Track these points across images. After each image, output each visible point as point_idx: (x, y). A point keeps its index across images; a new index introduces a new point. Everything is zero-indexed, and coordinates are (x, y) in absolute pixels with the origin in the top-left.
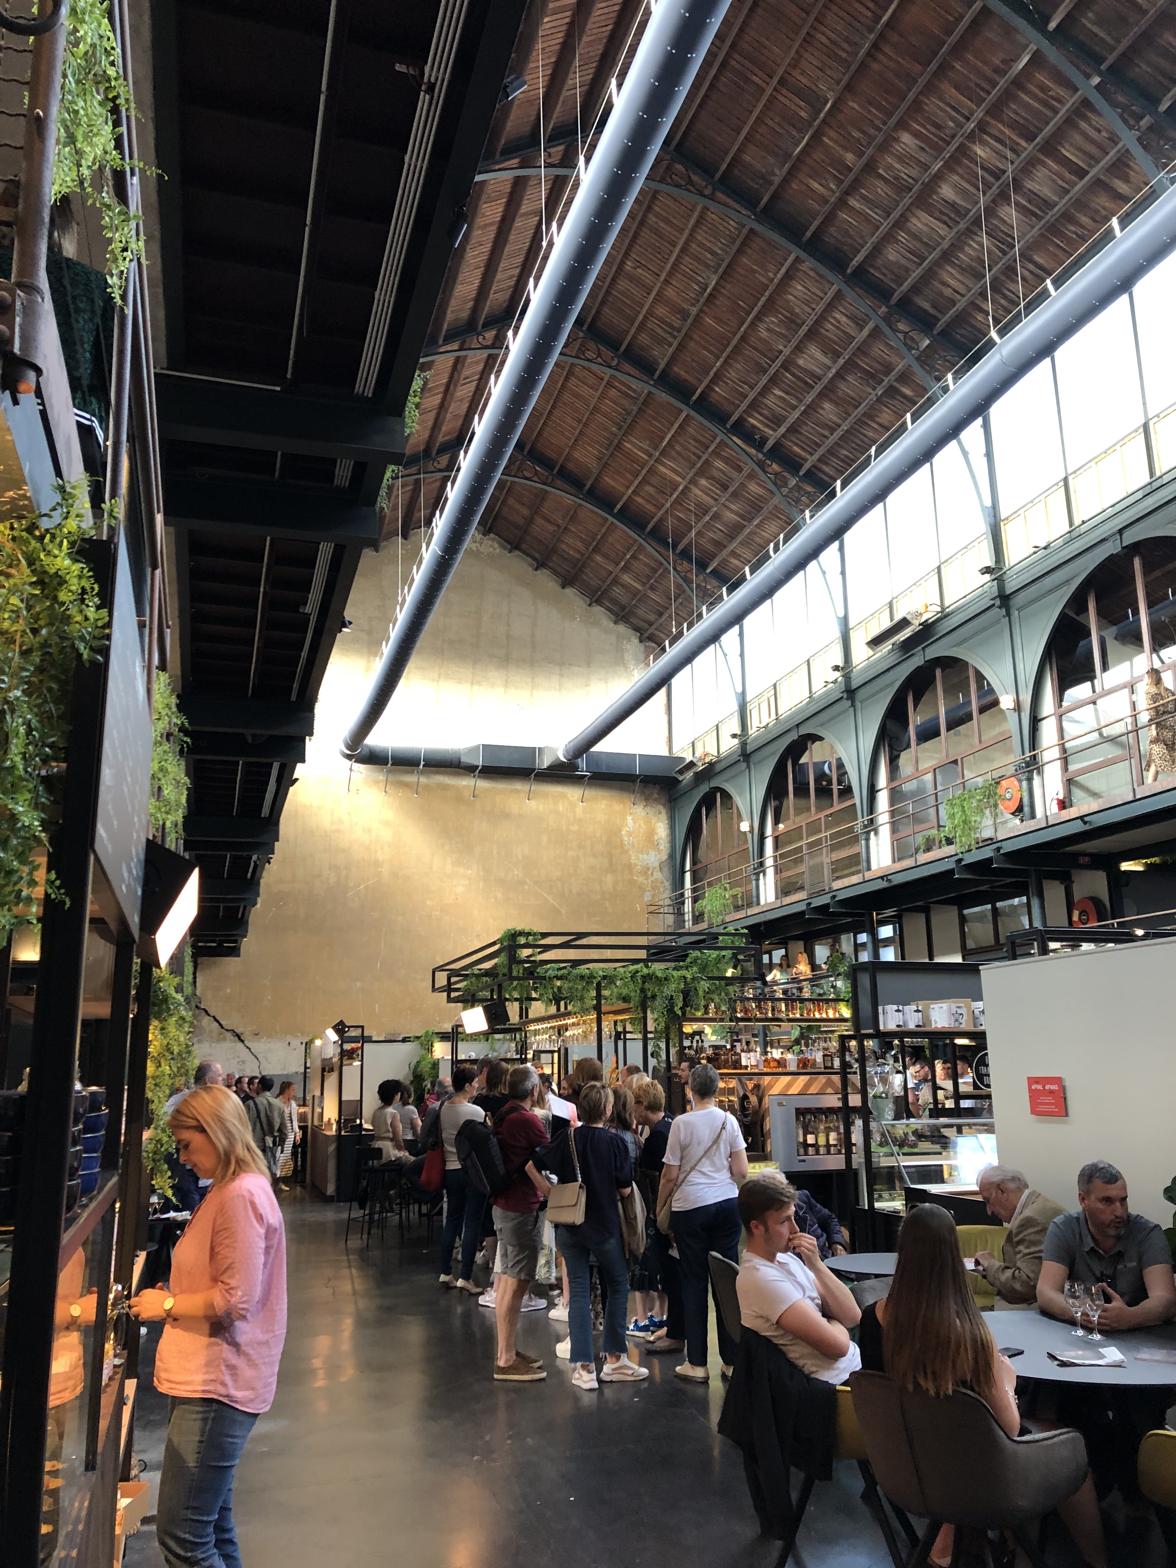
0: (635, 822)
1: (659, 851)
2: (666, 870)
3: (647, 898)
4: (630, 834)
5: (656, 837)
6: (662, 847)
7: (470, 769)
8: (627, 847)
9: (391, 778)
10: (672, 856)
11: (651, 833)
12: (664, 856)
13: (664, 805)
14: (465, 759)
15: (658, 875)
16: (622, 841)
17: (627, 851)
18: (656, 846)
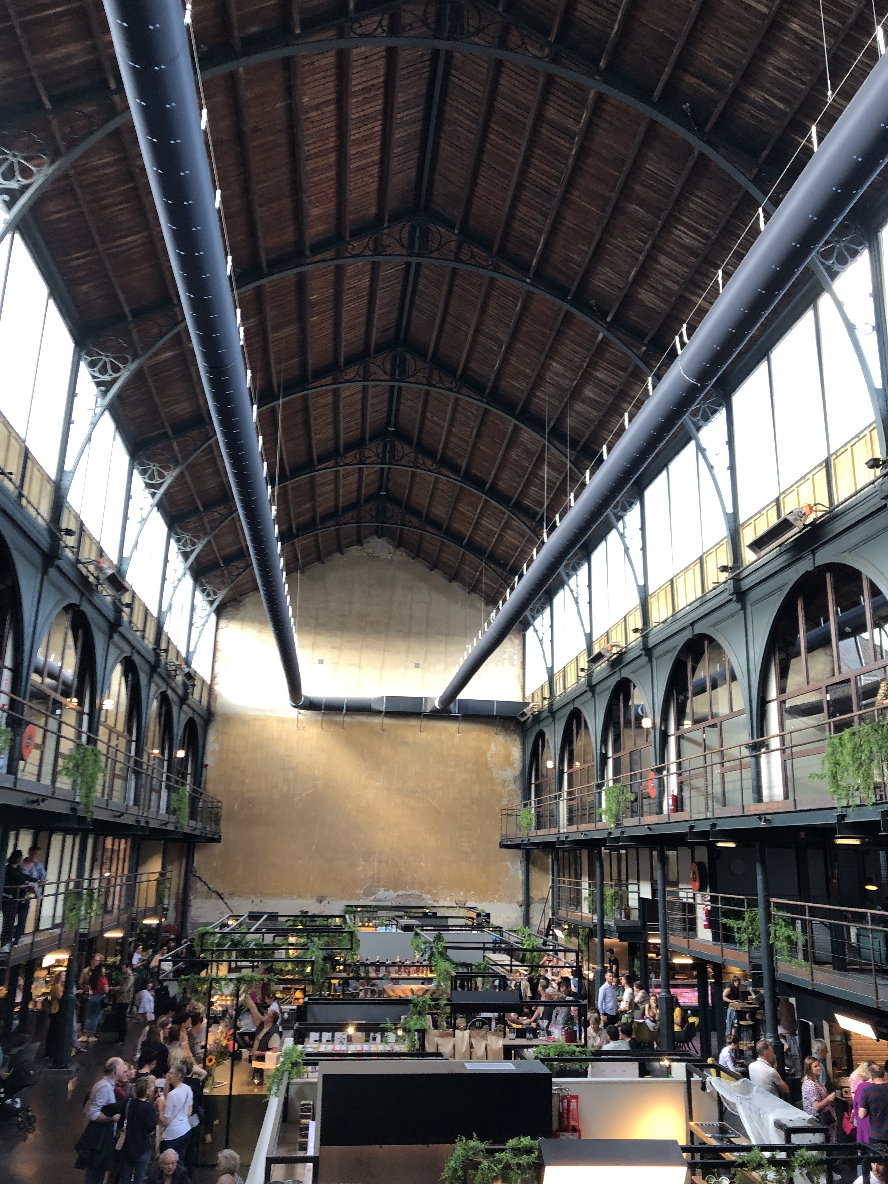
0: (496, 747)
1: (514, 768)
2: (519, 782)
3: (504, 802)
4: (492, 756)
5: (512, 758)
6: (516, 766)
7: (378, 713)
8: (490, 766)
9: (326, 718)
10: (523, 772)
11: (508, 755)
12: (517, 772)
13: (519, 735)
14: (375, 707)
15: (513, 786)
16: (487, 761)
17: (490, 769)
18: (511, 765)
